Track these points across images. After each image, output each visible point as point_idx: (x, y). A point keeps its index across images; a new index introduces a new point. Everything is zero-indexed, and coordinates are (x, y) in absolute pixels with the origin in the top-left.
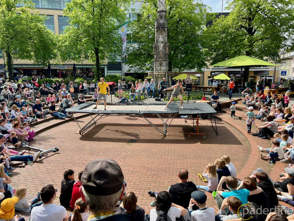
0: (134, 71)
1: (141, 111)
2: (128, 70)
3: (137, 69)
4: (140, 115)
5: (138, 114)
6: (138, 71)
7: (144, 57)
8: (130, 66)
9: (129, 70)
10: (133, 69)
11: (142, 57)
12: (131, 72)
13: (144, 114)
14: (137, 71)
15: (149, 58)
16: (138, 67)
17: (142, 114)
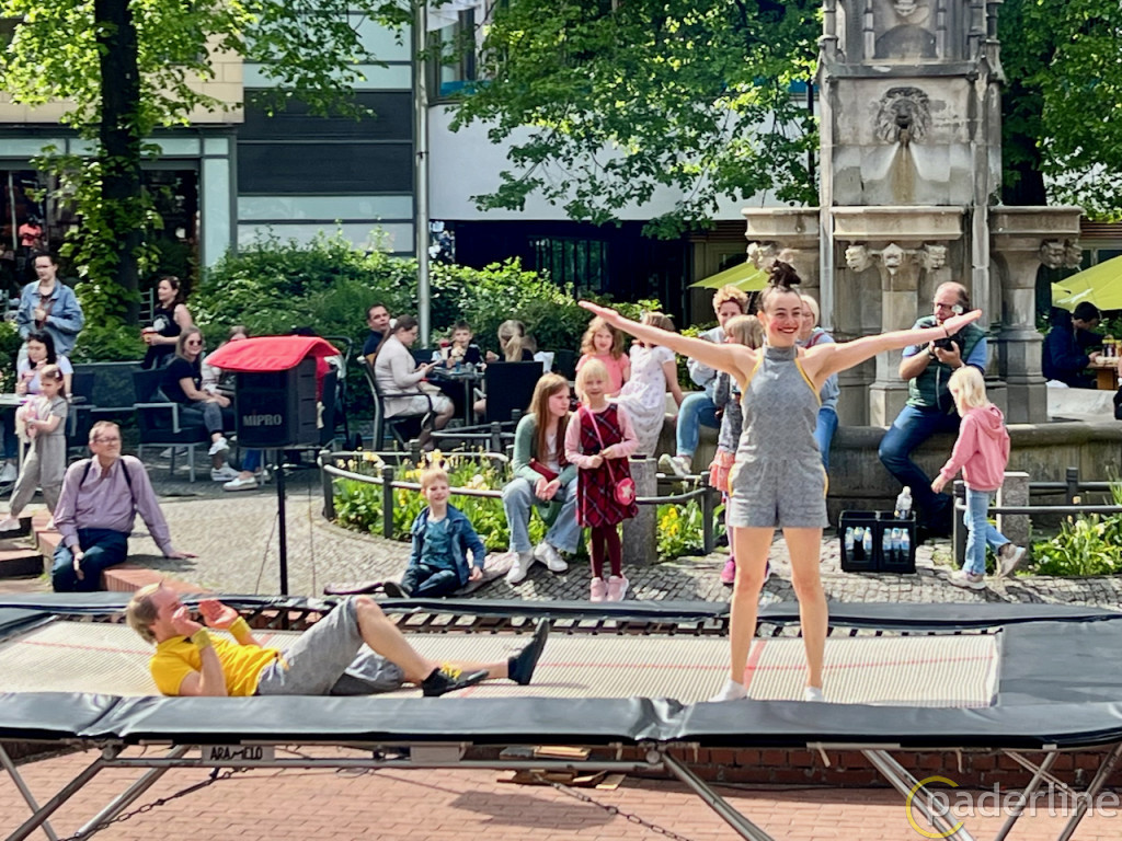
0: (572, 195)
1: (663, 709)
2: (493, 186)
3: (600, 176)
4: (653, 762)
5: (627, 741)
6: (618, 202)
7: (698, 28)
8: (521, 136)
9: (513, 193)
10: (552, 171)
12: (536, 208)
13: (706, 740)
14: (600, 202)
15: (750, 40)
16: (615, 149)
17: (676, 749)
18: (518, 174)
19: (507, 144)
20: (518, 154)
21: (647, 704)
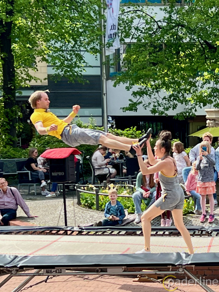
0: (152, 106)
1: (184, 256)
2: (127, 104)
3: (161, 101)
4: (181, 271)
5: (173, 265)
6: (167, 109)
7: (190, 55)
8: (136, 88)
9: (133, 107)
10: (145, 99)
11: (182, 54)
12: (141, 112)
13: (196, 264)
14: (161, 109)
15: (206, 58)
16: (164, 93)
17: (188, 267)
18: (135, 100)
19: (131, 91)
20: (135, 94)
21: (179, 255)
